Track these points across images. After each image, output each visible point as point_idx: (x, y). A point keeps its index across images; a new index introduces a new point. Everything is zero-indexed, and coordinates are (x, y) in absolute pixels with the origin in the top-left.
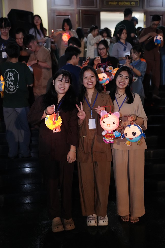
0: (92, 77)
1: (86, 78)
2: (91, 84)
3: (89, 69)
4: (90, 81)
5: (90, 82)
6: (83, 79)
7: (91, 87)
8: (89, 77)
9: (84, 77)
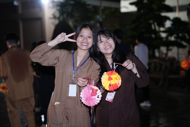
0: (89, 37)
1: (82, 36)
2: (85, 44)
3: (89, 28)
4: (85, 40)
5: (85, 42)
6: (79, 36)
7: (84, 48)
8: (86, 36)
9: (80, 35)
